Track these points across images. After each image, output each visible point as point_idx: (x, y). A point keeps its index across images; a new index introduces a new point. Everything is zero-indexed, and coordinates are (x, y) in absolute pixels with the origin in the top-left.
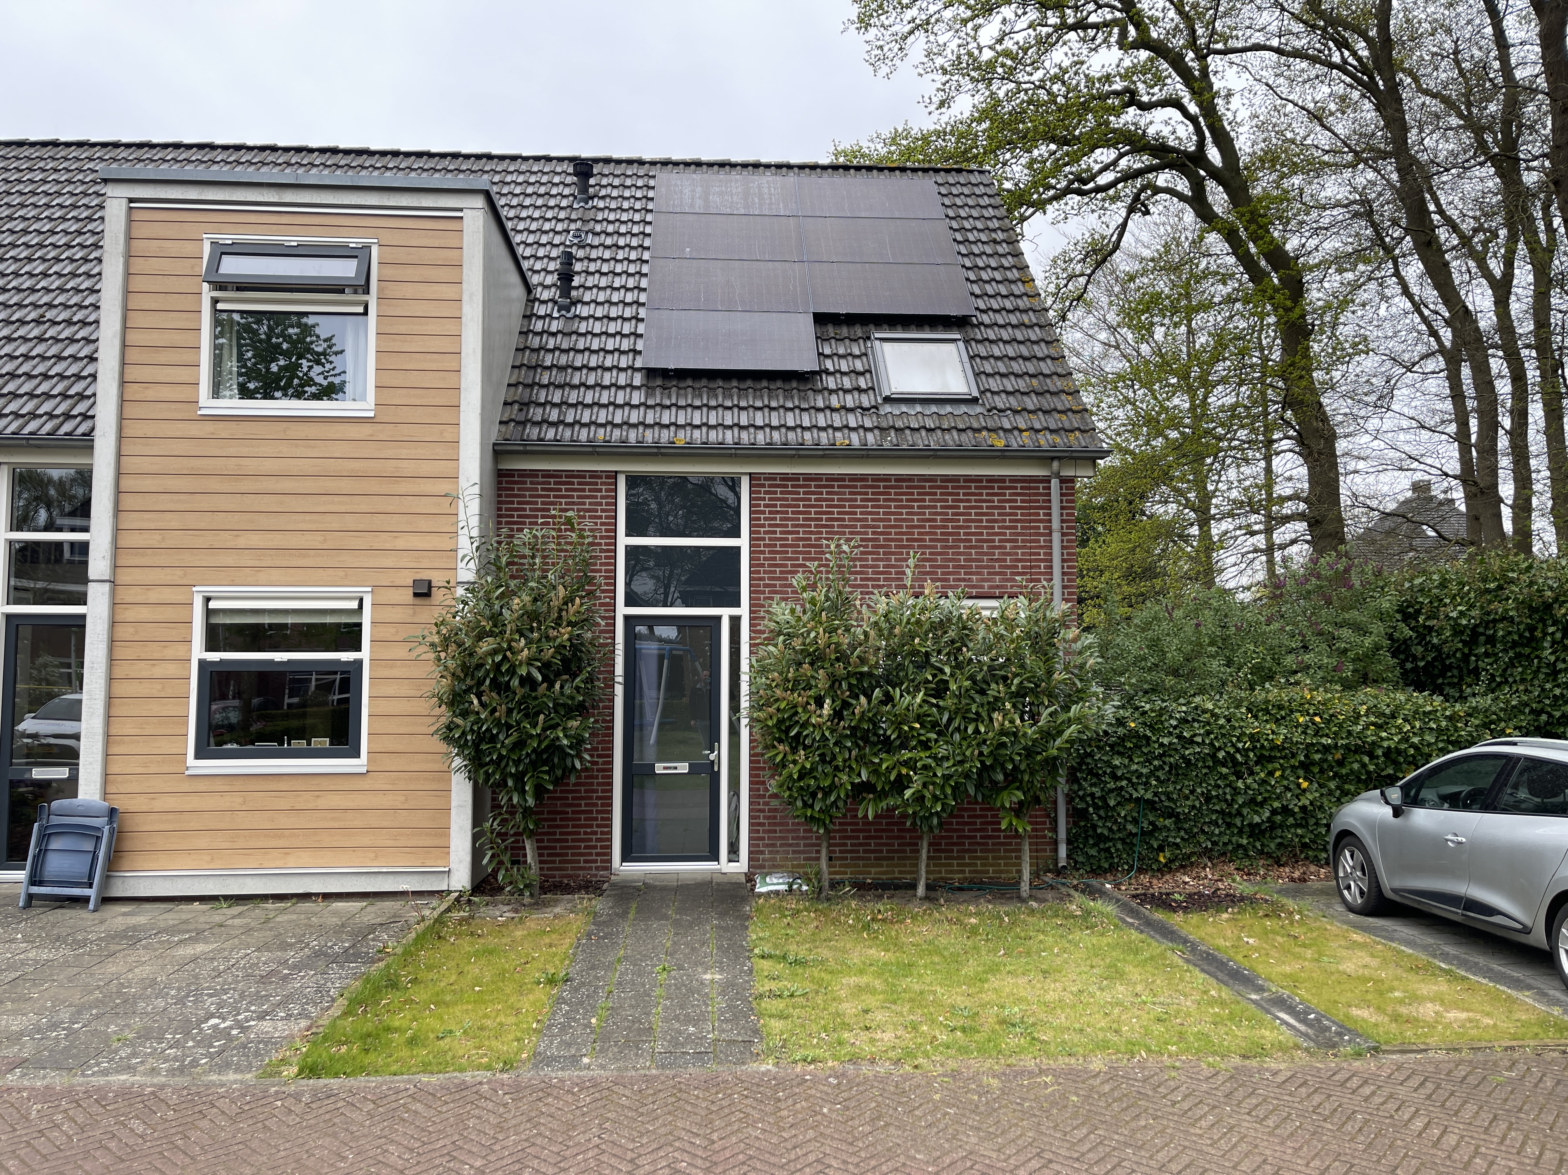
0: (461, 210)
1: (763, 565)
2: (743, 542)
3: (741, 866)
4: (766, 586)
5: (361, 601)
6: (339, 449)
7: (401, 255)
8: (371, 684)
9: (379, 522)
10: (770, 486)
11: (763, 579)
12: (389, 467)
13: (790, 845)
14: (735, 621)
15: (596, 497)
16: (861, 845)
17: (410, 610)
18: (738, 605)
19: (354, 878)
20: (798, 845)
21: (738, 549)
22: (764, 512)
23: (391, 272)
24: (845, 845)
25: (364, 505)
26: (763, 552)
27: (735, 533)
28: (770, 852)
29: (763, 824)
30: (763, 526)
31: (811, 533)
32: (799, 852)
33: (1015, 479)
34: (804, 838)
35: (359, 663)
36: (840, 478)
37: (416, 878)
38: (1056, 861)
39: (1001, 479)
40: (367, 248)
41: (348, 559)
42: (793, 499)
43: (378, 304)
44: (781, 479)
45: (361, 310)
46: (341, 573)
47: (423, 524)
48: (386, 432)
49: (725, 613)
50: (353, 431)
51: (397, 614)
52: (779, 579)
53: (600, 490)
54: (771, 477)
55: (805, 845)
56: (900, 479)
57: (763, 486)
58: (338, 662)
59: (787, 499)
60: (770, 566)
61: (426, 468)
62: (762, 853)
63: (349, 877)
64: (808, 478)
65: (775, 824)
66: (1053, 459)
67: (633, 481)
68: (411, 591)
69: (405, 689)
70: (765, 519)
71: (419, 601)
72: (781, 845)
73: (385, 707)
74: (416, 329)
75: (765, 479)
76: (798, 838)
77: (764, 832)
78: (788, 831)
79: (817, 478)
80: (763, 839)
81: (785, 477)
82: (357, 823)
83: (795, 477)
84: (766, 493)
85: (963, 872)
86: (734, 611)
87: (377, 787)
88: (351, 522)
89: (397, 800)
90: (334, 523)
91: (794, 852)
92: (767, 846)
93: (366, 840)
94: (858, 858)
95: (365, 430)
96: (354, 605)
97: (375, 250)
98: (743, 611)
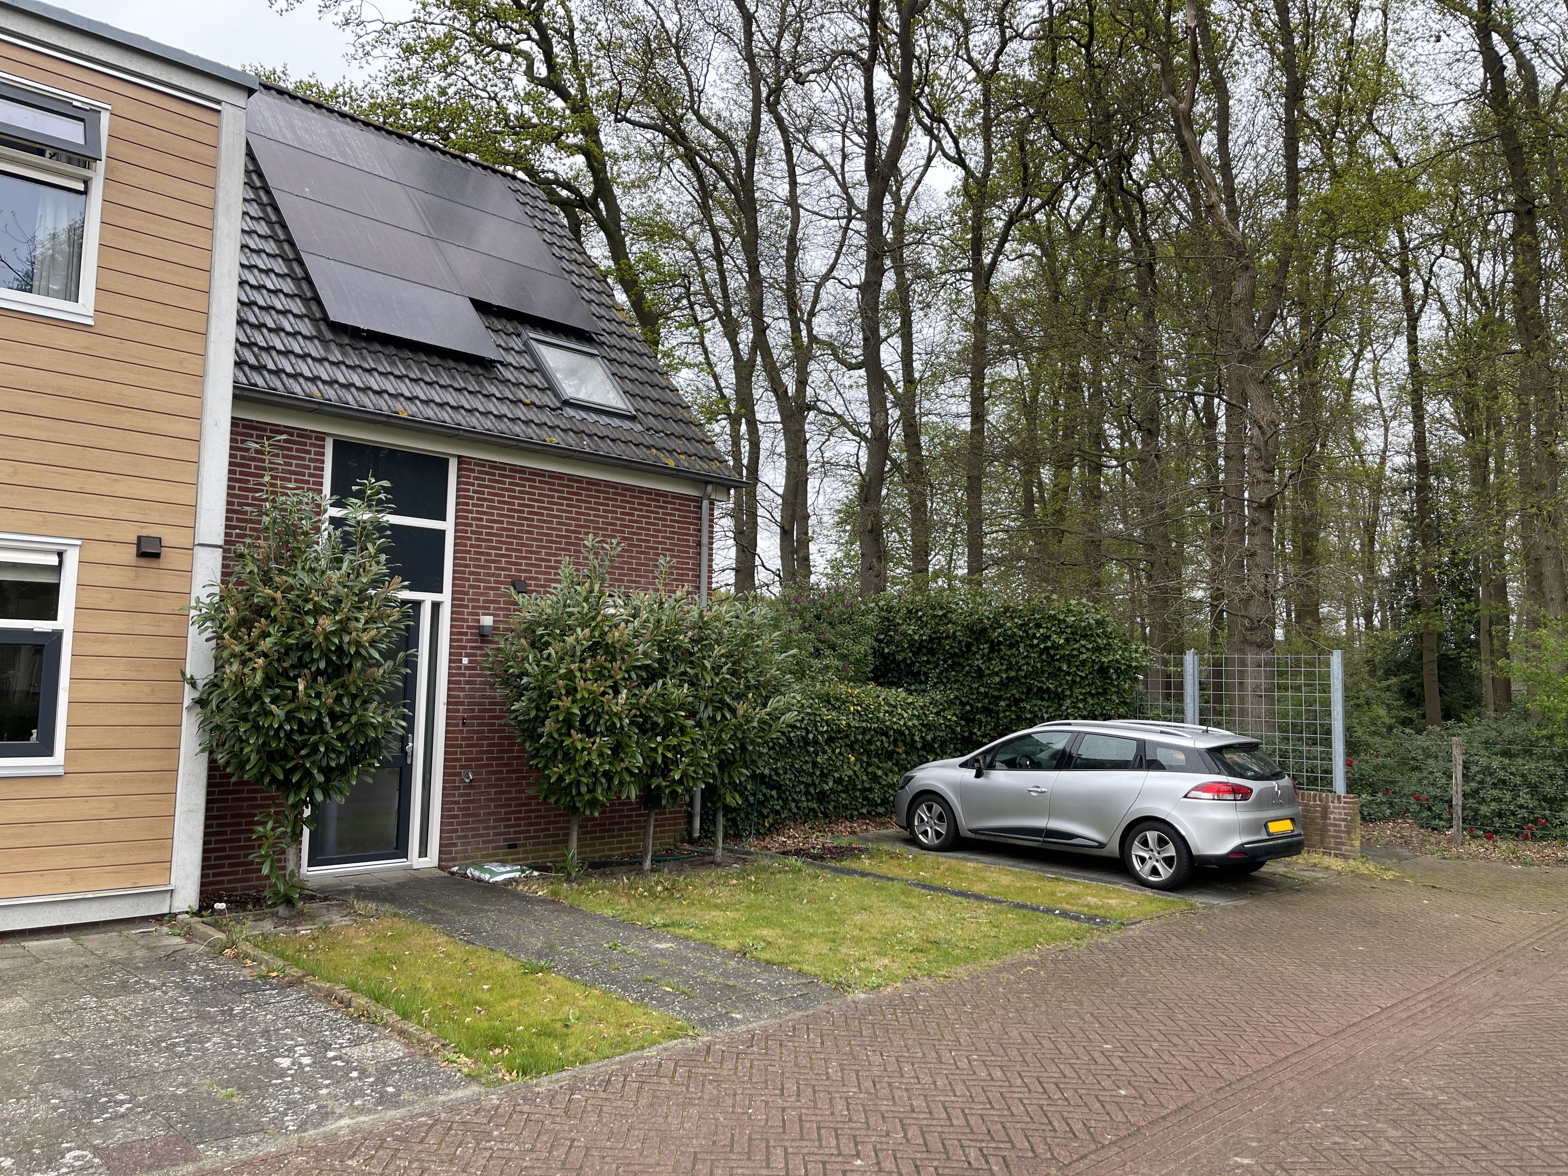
0: (219, 102)
1: (469, 552)
2: (448, 526)
3: (432, 860)
4: (471, 573)
5: (60, 554)
6: (41, 358)
7: (140, 134)
8: (73, 663)
9: (93, 458)
10: (480, 472)
11: (468, 566)
12: (112, 392)
13: (481, 835)
14: (436, 606)
15: (304, 459)
16: (542, 830)
17: (131, 573)
18: (440, 591)
19: (47, 909)
20: (488, 835)
21: (442, 533)
22: (472, 498)
23: (123, 151)
24: (529, 831)
25: (73, 434)
26: (470, 539)
27: (441, 516)
28: (463, 844)
29: (457, 816)
30: (471, 512)
31: (514, 524)
32: (489, 842)
33: (676, 496)
34: (494, 827)
35: (57, 636)
36: (541, 473)
37: (129, 902)
38: (690, 832)
39: (664, 494)
40: (96, 112)
41: (47, 501)
42: (500, 489)
43: (105, 187)
44: (490, 467)
45: (81, 187)
46: (36, 517)
47: (152, 468)
48: (107, 348)
49: (427, 598)
50: (63, 338)
51: (114, 577)
52: (483, 567)
53: (309, 452)
54: (481, 463)
55: (495, 835)
56: (591, 482)
57: (473, 471)
58: (30, 632)
59: (494, 488)
60: (476, 553)
61: (160, 401)
62: (455, 845)
63: (39, 908)
64: (515, 469)
65: (468, 815)
66: (707, 483)
67: (340, 446)
68: (133, 549)
69: (120, 670)
70: (474, 505)
71: (143, 562)
72: (473, 836)
73: (90, 691)
74: (152, 228)
75: (476, 464)
76: (488, 828)
77: (458, 824)
78: (480, 821)
79: (521, 470)
80: (456, 831)
81: (494, 465)
82: (46, 840)
83: (502, 467)
84: (475, 478)
85: (620, 848)
86: (436, 597)
87: (76, 792)
88: (54, 454)
89: (104, 808)
90: (31, 452)
91: (484, 842)
92: (460, 837)
93: (59, 862)
94: (539, 843)
95: (80, 340)
96: (54, 560)
97: (105, 118)
98: (445, 597)
